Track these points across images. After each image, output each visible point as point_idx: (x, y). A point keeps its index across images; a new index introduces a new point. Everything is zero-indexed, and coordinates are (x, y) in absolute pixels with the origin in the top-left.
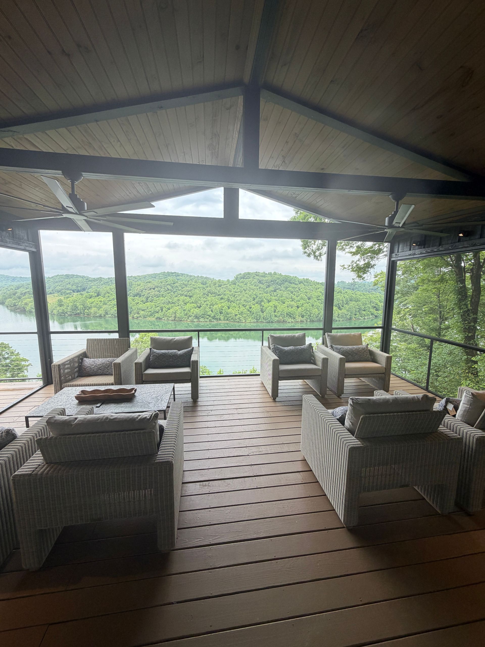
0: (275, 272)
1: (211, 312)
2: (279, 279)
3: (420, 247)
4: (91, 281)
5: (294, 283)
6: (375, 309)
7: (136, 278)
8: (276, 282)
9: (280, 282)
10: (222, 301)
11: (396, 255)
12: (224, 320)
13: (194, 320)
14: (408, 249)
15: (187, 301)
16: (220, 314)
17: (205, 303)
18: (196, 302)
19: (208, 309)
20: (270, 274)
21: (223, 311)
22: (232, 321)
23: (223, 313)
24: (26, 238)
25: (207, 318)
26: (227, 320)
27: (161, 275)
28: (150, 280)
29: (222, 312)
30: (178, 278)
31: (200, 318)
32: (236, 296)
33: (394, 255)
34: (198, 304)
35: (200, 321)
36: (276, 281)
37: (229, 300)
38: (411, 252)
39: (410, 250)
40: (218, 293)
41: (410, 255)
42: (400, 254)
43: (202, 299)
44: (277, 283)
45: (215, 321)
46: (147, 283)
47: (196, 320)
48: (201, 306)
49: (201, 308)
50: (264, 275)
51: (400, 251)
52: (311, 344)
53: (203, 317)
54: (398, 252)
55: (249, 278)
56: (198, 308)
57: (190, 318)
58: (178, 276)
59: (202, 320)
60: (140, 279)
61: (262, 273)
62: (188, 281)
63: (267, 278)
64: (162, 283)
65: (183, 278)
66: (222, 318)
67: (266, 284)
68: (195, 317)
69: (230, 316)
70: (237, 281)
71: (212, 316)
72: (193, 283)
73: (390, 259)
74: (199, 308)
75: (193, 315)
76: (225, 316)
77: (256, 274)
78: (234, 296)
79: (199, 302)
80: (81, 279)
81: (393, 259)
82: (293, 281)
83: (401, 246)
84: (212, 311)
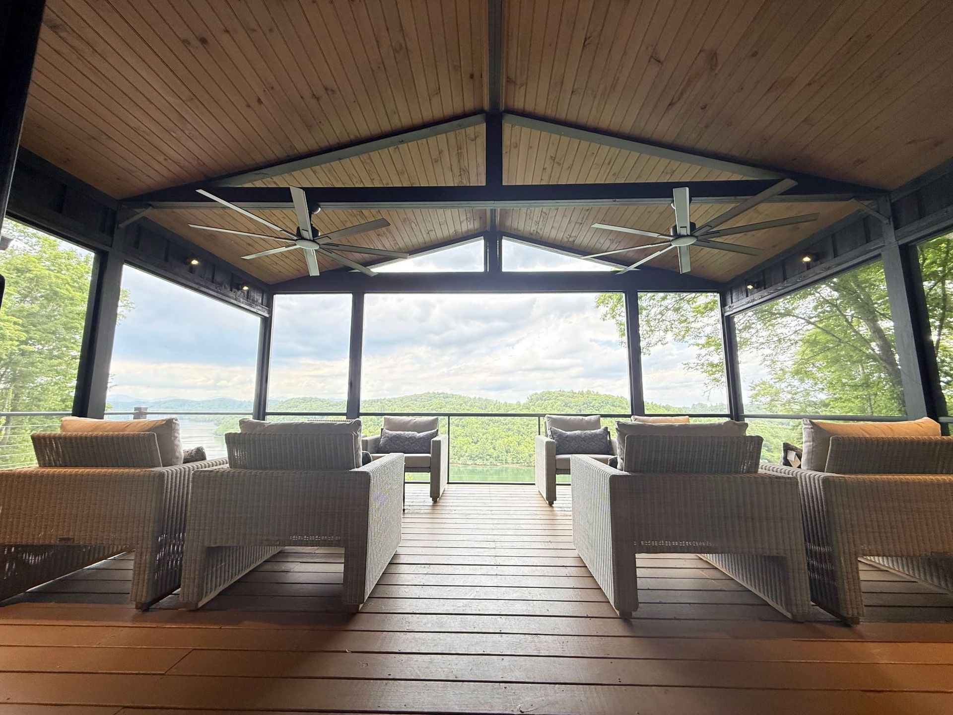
0: (588, 391)
1: (492, 450)
2: (595, 400)
3: (759, 289)
4: (332, 406)
5: (619, 406)
6: (767, 448)
7: (390, 401)
8: (591, 405)
9: (597, 404)
10: (510, 433)
11: (730, 307)
12: (513, 463)
13: (468, 463)
14: (745, 296)
15: (458, 433)
16: (506, 454)
17: (484, 436)
18: (471, 435)
19: (488, 446)
20: (582, 393)
21: (512, 450)
22: (524, 466)
23: (510, 452)
24: (260, 301)
25: (487, 460)
26: (517, 463)
27: (423, 397)
28: (409, 403)
29: (509, 449)
30: (447, 400)
31: (476, 458)
32: (529, 426)
33: (727, 308)
34: (473, 438)
35: (476, 464)
36: (590, 403)
37: (520, 431)
38: (749, 299)
39: (747, 296)
40: (503, 422)
41: (748, 303)
42: (735, 305)
43: (480, 430)
44: (593, 407)
45: (498, 464)
46: (404, 407)
47: (470, 462)
48: (478, 441)
49: (479, 443)
50: (573, 395)
51: (734, 301)
52: (607, 428)
53: (481, 458)
54: (732, 303)
55: (549, 400)
56: (473, 444)
57: (461, 459)
58: (447, 397)
59: (479, 462)
60: (395, 402)
61: (569, 392)
62: (461, 405)
63: (576, 399)
64: (424, 407)
65: (455, 400)
66: (510, 460)
67: (575, 407)
68: (469, 458)
69: (522, 458)
70: (530, 404)
71: (494, 456)
72: (468, 408)
73: (723, 315)
74: (476, 443)
75: (467, 454)
76: (513, 456)
77: (559, 394)
78: (528, 425)
79: (476, 435)
80: (320, 403)
81: (727, 314)
82: (618, 404)
83: (734, 294)
84: (494, 448)
